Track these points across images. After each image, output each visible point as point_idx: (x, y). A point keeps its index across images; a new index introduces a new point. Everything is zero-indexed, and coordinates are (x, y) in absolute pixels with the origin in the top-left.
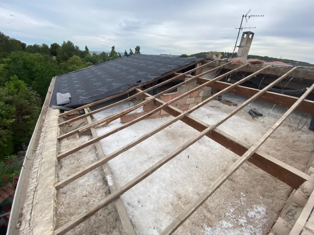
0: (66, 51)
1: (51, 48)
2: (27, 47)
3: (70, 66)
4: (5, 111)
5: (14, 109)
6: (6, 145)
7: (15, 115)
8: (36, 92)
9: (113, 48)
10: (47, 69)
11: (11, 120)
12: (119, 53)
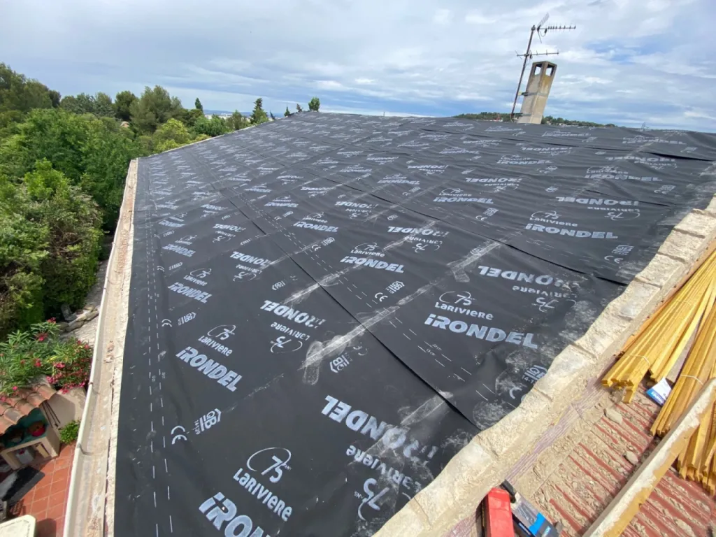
0: (151, 110)
1: (116, 102)
2: (63, 100)
3: (162, 143)
4: (27, 235)
5: (44, 230)
6: (30, 305)
7: (48, 243)
8: (90, 196)
9: (259, 102)
10: (112, 148)
11: (40, 253)
12: (272, 115)
